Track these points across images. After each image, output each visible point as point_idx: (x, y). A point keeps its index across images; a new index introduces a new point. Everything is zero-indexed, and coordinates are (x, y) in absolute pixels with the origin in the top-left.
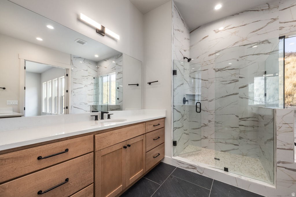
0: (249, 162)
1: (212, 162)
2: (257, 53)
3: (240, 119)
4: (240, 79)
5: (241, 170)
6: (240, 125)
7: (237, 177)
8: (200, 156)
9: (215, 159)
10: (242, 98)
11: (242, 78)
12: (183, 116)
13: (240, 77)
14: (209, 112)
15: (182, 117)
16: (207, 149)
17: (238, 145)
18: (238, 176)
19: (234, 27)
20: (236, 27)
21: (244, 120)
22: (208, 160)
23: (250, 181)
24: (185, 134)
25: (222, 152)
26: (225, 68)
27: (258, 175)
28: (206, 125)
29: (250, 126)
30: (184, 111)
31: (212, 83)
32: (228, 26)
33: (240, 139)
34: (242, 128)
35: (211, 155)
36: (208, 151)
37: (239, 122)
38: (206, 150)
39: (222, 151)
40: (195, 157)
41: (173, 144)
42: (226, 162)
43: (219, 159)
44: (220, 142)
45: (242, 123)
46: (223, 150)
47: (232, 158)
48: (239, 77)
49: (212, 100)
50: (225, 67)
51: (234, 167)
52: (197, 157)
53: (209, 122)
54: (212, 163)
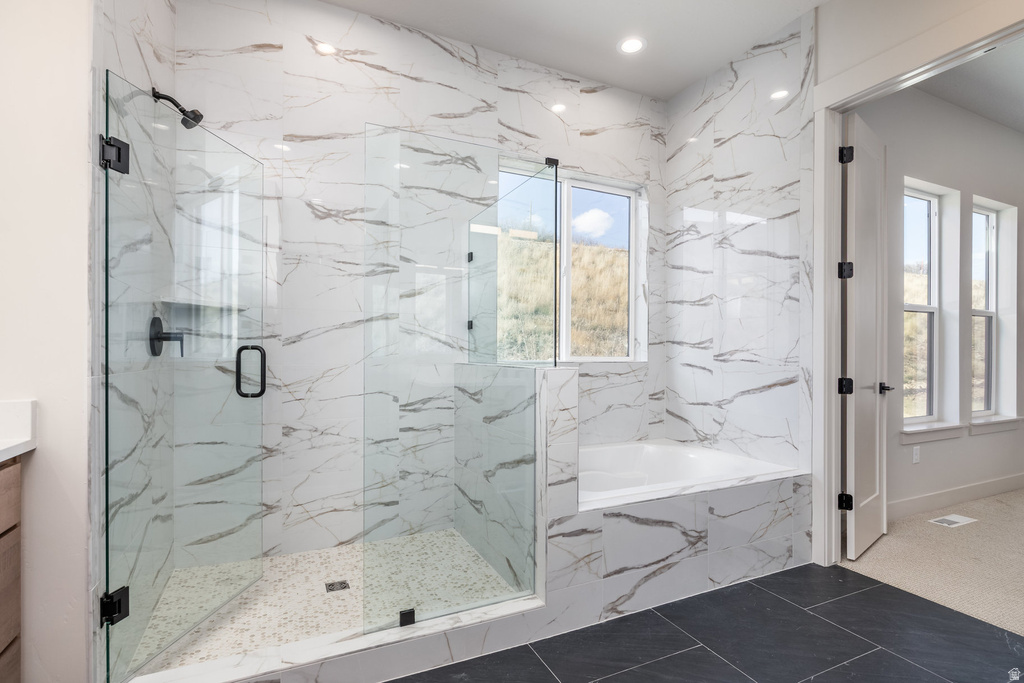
0: (436, 550)
1: (326, 608)
2: (450, 190)
3: (404, 407)
4: (402, 265)
5: (433, 592)
6: (402, 430)
7: (449, 627)
8: (260, 605)
9: (331, 587)
10: (409, 332)
11: (407, 260)
12: (149, 424)
13: (403, 258)
14: (284, 389)
15: (146, 431)
16: (277, 560)
17: (397, 503)
18: (452, 622)
19: (383, 68)
20: (391, 72)
21: (414, 410)
22: (305, 609)
23: (486, 618)
24: (158, 522)
25: (344, 549)
26: (354, 212)
27: (479, 585)
28: (270, 451)
29: (430, 429)
30: (155, 392)
31: (299, 261)
32: (363, 53)
33: (402, 478)
34: (408, 439)
35: (307, 578)
36: (285, 568)
37: (401, 417)
38: (276, 562)
39: (341, 543)
40: (238, 624)
41: (103, 614)
42: (375, 583)
43: (344, 585)
44: (335, 510)
45: (411, 419)
46: (343, 540)
47: (385, 557)
48: (401, 257)
49: (299, 336)
50: (351, 208)
51: (409, 589)
52: (245, 619)
53: (285, 434)
54: (326, 614)
